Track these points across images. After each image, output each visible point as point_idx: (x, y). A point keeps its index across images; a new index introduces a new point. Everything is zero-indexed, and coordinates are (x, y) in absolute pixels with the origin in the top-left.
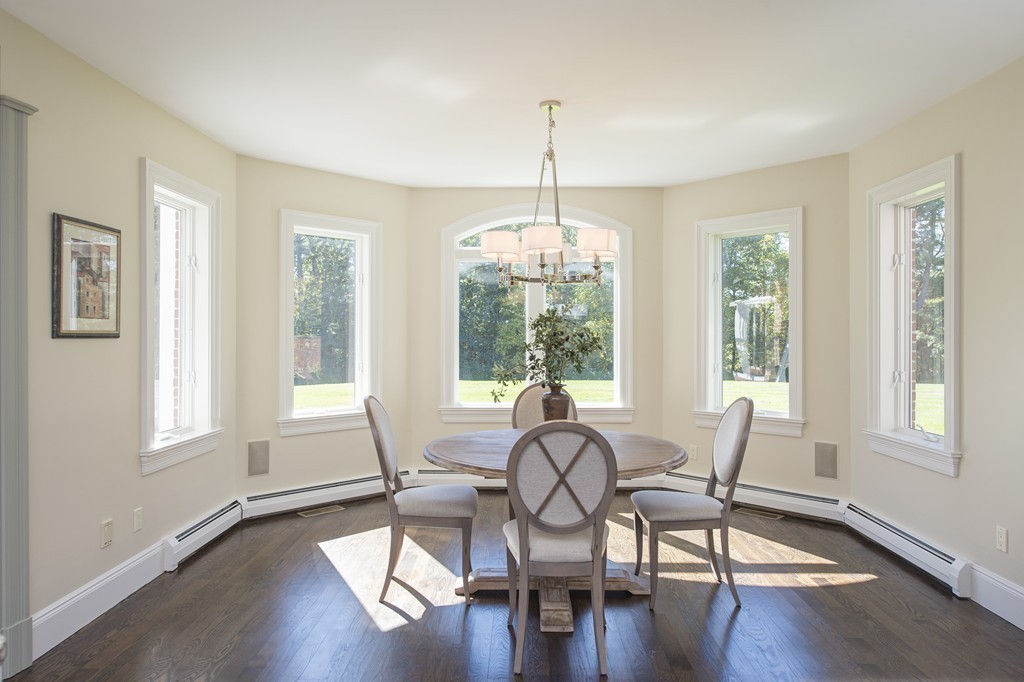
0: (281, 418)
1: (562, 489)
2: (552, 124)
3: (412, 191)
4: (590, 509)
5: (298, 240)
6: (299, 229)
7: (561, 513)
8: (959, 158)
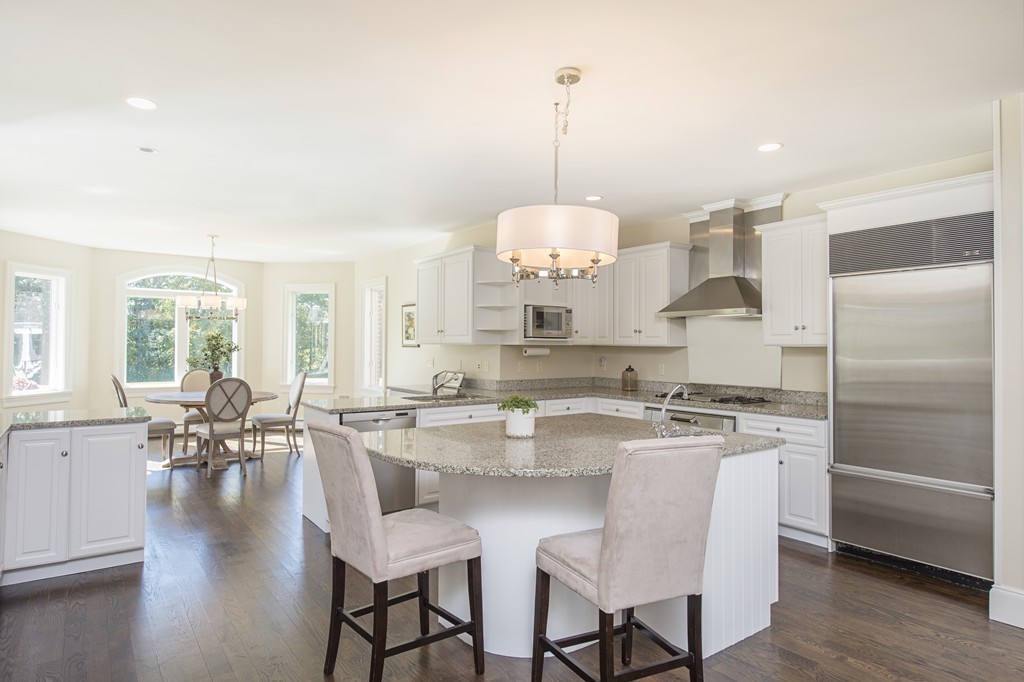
0: (4, 396)
1: (229, 404)
2: (214, 245)
3: (94, 250)
4: (240, 412)
5: (18, 279)
6: (19, 274)
7: (228, 413)
8: (387, 278)
